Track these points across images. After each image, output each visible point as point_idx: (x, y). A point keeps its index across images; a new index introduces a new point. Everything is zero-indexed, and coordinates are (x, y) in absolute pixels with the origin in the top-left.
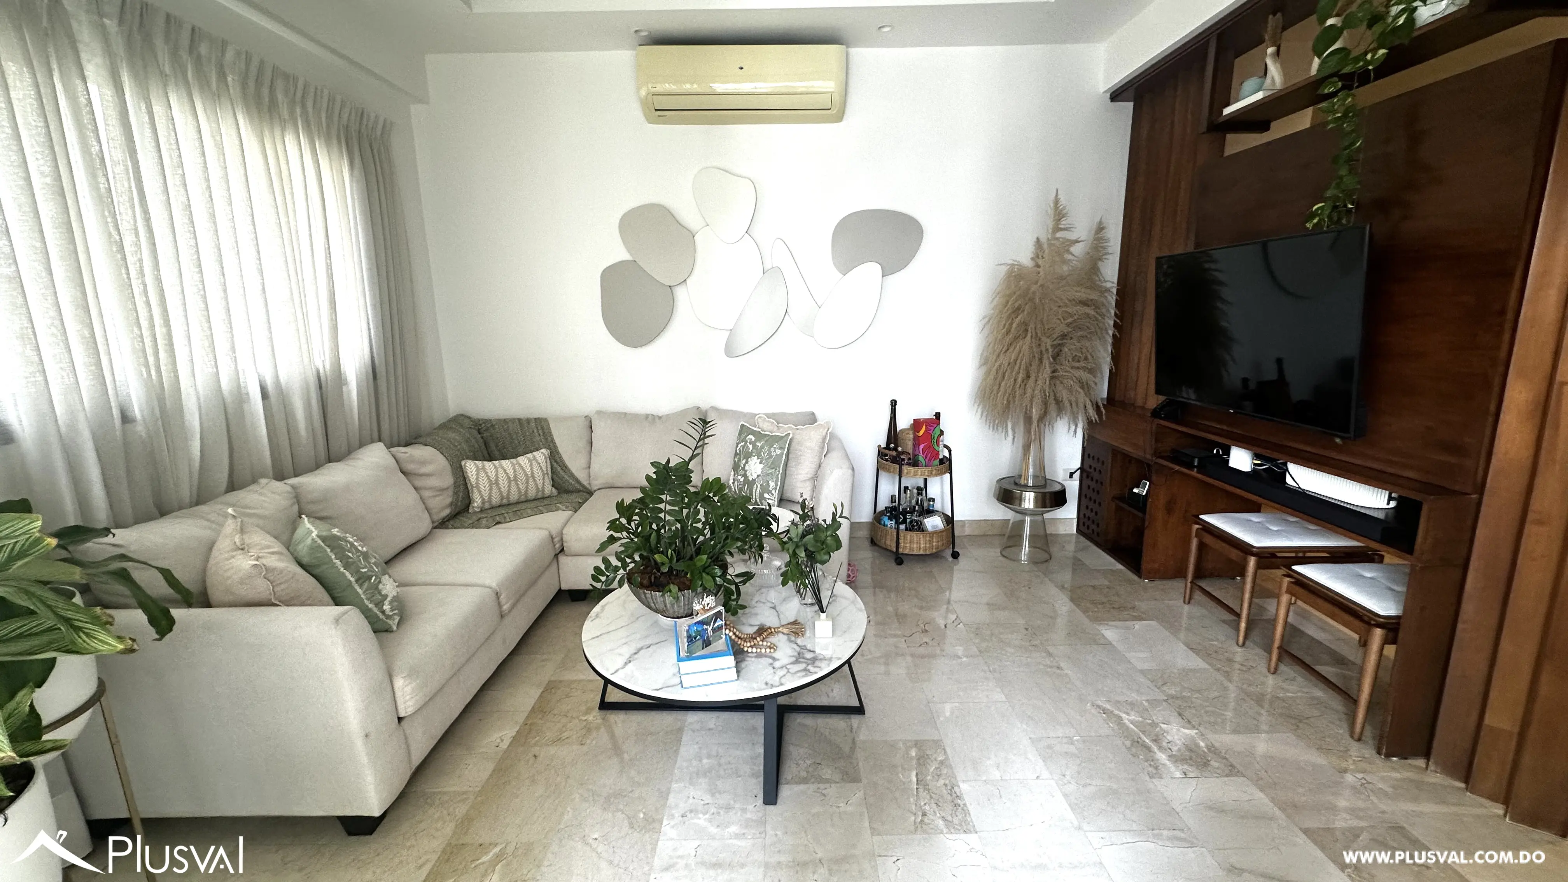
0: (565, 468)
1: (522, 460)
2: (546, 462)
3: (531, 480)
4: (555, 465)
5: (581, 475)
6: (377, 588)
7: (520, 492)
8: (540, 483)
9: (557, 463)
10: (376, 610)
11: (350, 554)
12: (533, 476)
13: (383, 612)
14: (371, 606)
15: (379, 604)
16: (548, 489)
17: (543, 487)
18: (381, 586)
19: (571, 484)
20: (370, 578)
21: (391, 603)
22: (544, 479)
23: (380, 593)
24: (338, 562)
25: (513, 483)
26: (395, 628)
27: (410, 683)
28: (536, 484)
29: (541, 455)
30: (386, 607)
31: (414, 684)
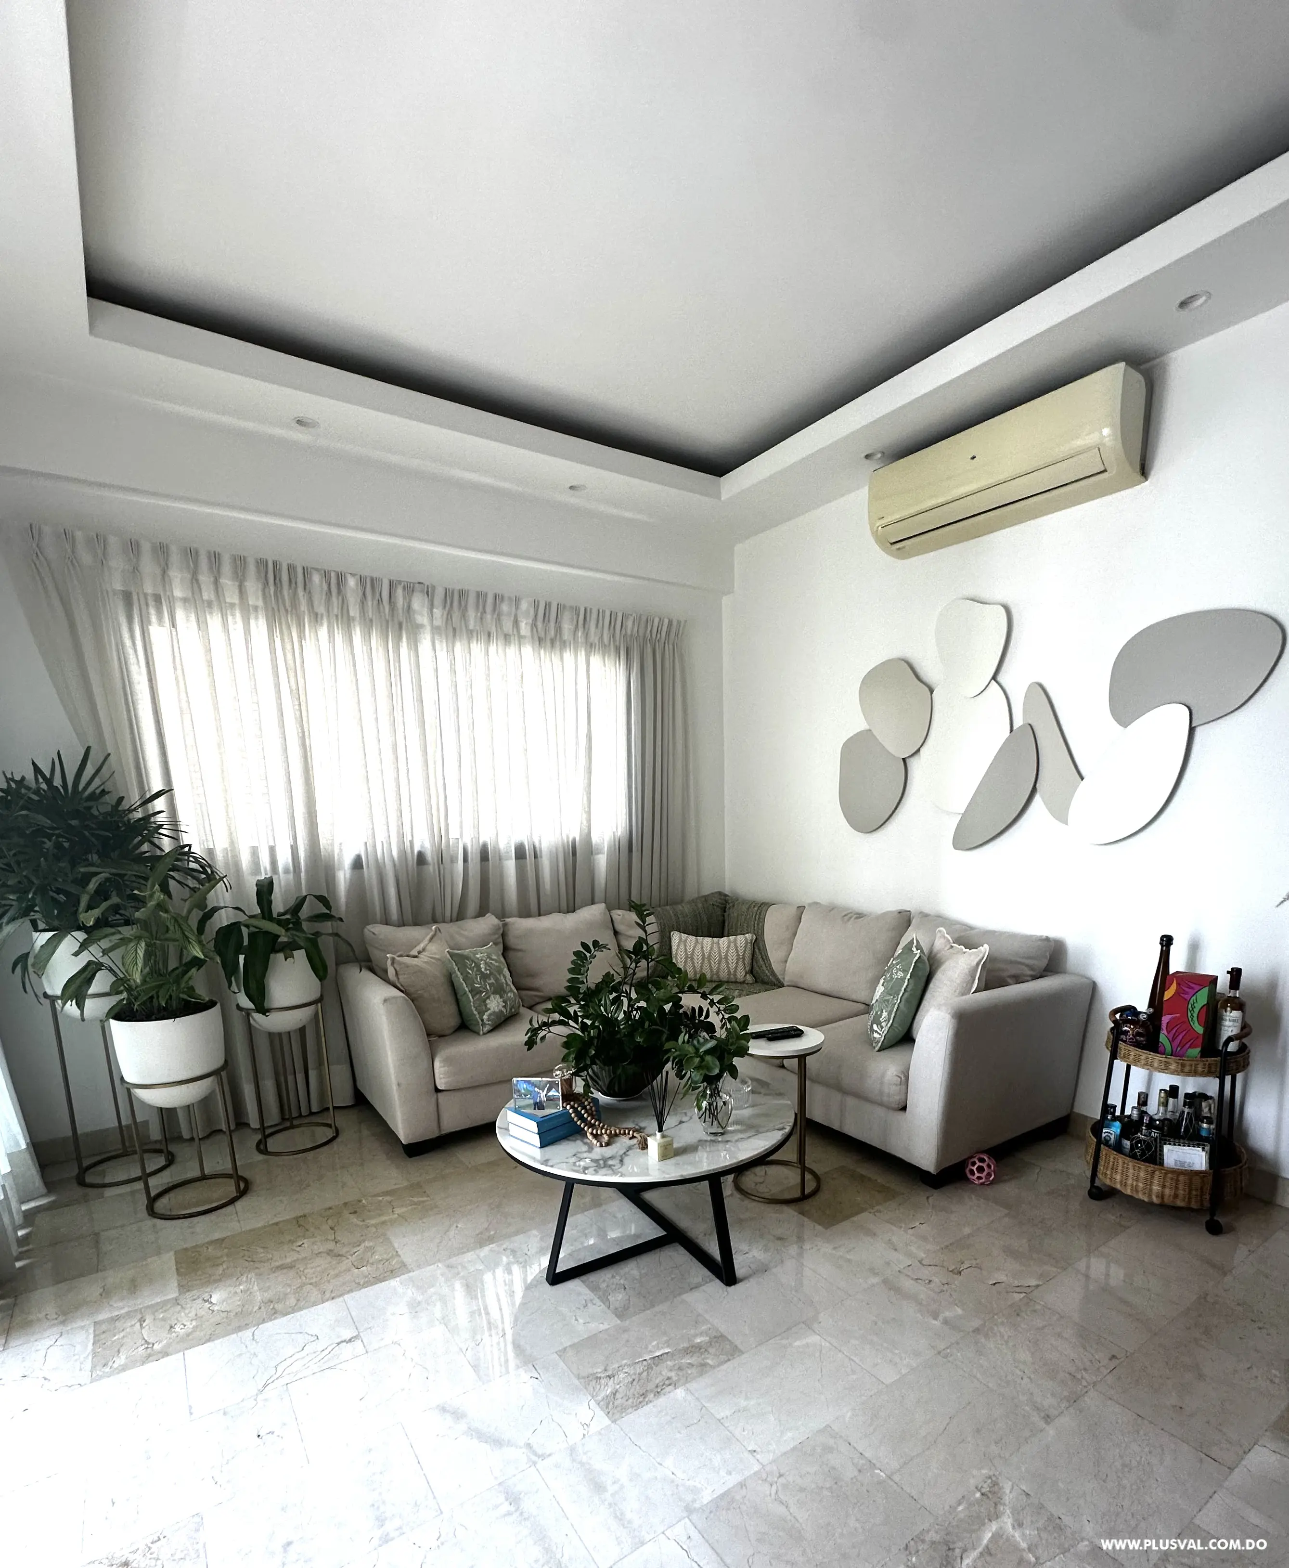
0: (765, 958)
1: (724, 941)
2: (745, 947)
3: (723, 961)
4: (757, 950)
5: (776, 967)
6: (484, 1001)
7: (729, 972)
8: (732, 966)
9: (759, 950)
10: (477, 1016)
11: (470, 971)
12: (726, 958)
13: (482, 1020)
14: (475, 1013)
15: (481, 1013)
16: (741, 974)
17: (735, 971)
18: (488, 1001)
19: (767, 976)
20: (481, 992)
21: (490, 1015)
22: (737, 963)
23: (486, 1005)
24: (459, 974)
25: (706, 961)
26: (481, 1033)
27: (444, 1067)
28: (728, 966)
29: (742, 940)
30: (485, 1017)
31: (446, 1068)
